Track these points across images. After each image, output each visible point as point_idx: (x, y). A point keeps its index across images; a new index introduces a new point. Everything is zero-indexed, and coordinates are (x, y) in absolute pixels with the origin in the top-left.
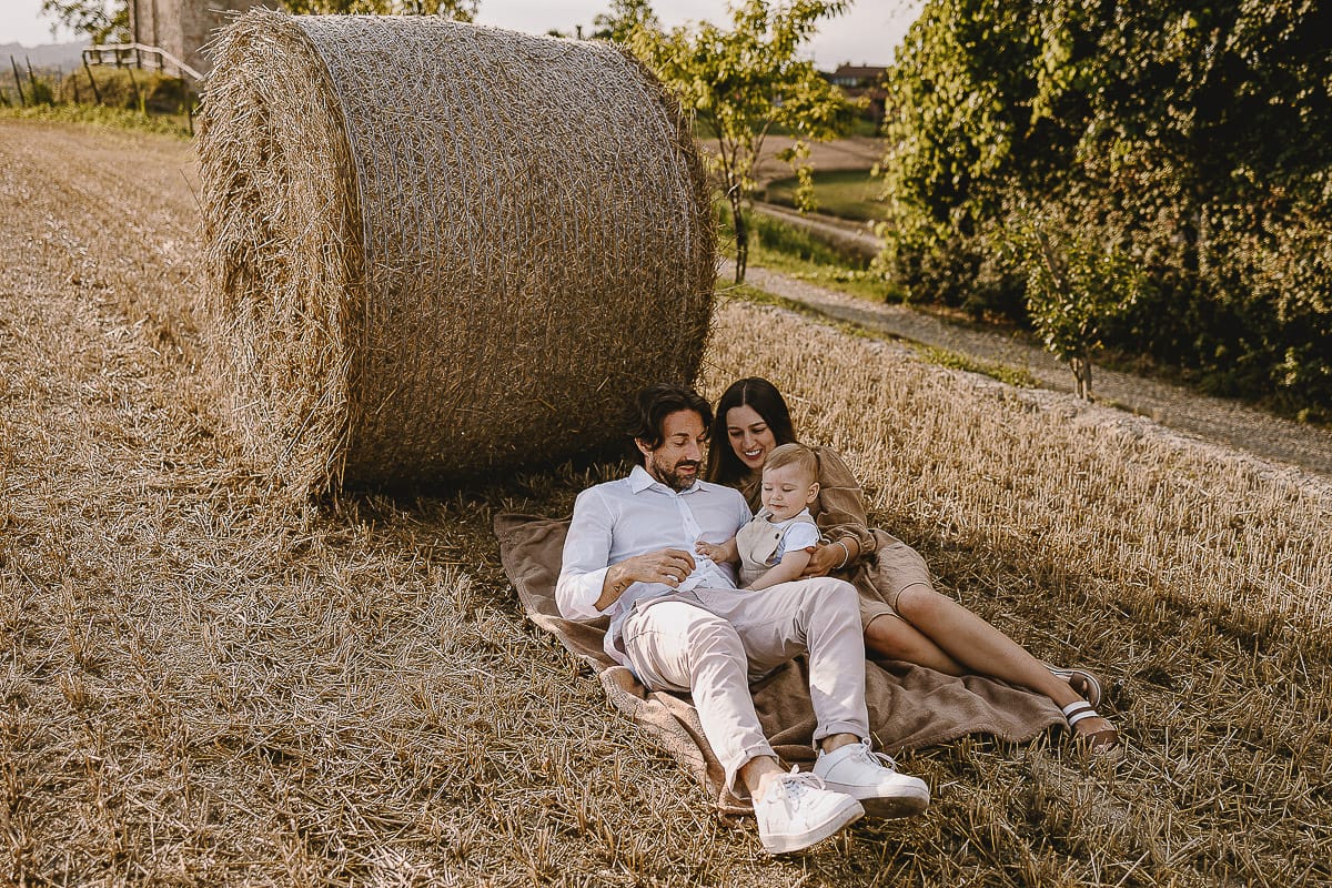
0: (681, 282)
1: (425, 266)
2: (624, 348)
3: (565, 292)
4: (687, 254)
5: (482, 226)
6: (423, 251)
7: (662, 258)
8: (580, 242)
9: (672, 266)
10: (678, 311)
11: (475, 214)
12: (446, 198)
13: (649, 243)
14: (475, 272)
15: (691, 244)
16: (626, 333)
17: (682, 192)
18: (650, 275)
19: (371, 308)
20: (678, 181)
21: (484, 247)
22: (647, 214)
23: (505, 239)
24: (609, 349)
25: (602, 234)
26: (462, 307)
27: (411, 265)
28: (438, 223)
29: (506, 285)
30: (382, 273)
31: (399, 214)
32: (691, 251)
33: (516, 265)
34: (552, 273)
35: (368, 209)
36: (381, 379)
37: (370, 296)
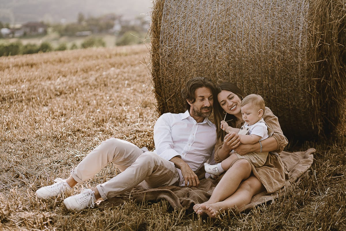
0: (297, 57)
1: (180, 46)
2: (270, 85)
3: (237, 59)
4: (300, 45)
5: (202, 32)
6: (180, 41)
7: (286, 47)
8: (244, 39)
9: (291, 50)
10: (296, 70)
11: (201, 27)
12: (191, 22)
13: (278, 40)
14: (198, 49)
15: (302, 41)
16: (270, 78)
17: (302, 19)
18: (279, 54)
19: (162, 61)
20: (301, 14)
21: (202, 40)
22: (280, 27)
23: (211, 37)
24: (262, 84)
25: (255, 36)
26: (194, 63)
27: (175, 46)
28: (186, 31)
29: (210, 55)
30: (166, 48)
31: (173, 27)
32: (301, 44)
33: (215, 47)
34: (230, 51)
35: (164, 26)
36: (168, 88)
37: (161, 57)
